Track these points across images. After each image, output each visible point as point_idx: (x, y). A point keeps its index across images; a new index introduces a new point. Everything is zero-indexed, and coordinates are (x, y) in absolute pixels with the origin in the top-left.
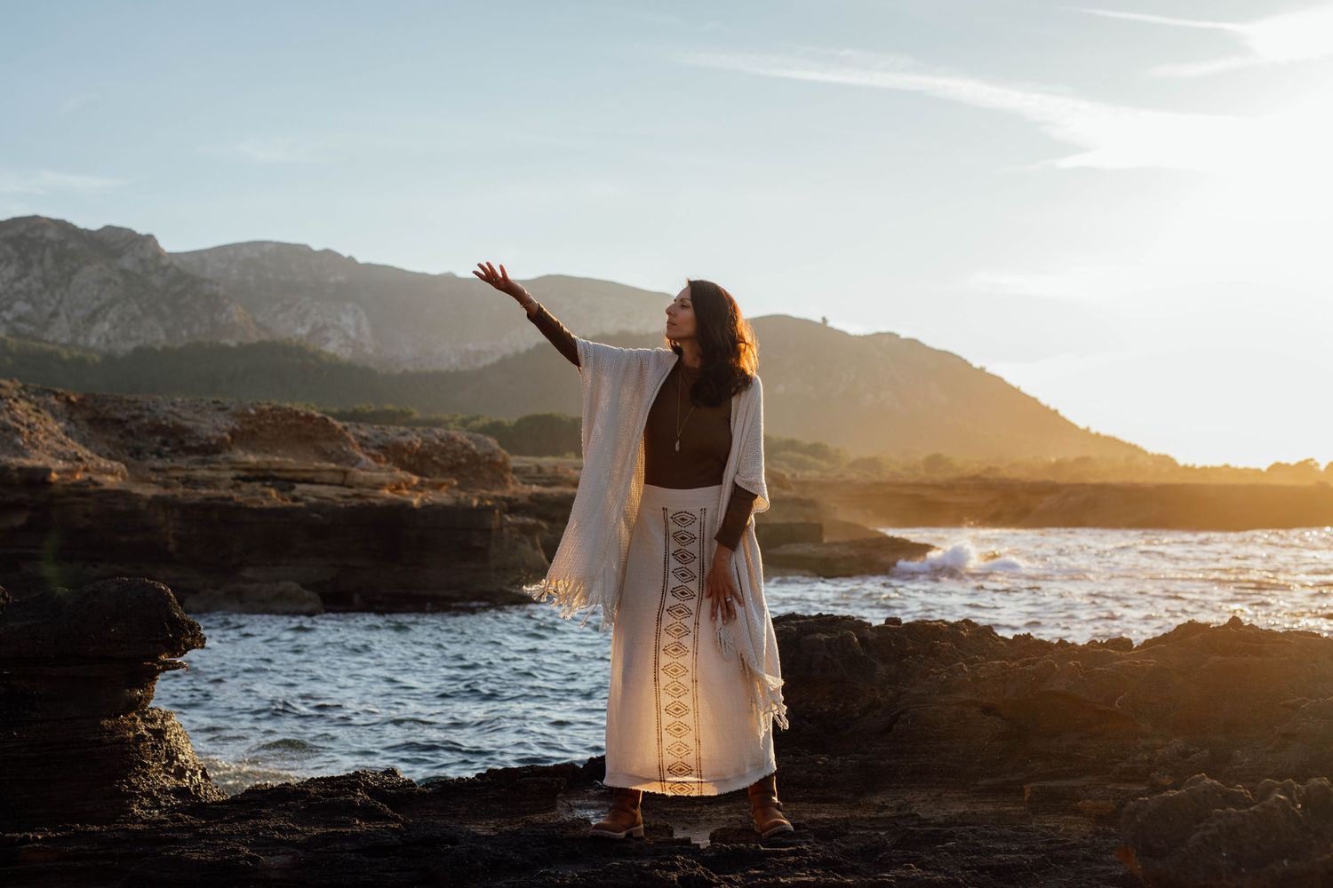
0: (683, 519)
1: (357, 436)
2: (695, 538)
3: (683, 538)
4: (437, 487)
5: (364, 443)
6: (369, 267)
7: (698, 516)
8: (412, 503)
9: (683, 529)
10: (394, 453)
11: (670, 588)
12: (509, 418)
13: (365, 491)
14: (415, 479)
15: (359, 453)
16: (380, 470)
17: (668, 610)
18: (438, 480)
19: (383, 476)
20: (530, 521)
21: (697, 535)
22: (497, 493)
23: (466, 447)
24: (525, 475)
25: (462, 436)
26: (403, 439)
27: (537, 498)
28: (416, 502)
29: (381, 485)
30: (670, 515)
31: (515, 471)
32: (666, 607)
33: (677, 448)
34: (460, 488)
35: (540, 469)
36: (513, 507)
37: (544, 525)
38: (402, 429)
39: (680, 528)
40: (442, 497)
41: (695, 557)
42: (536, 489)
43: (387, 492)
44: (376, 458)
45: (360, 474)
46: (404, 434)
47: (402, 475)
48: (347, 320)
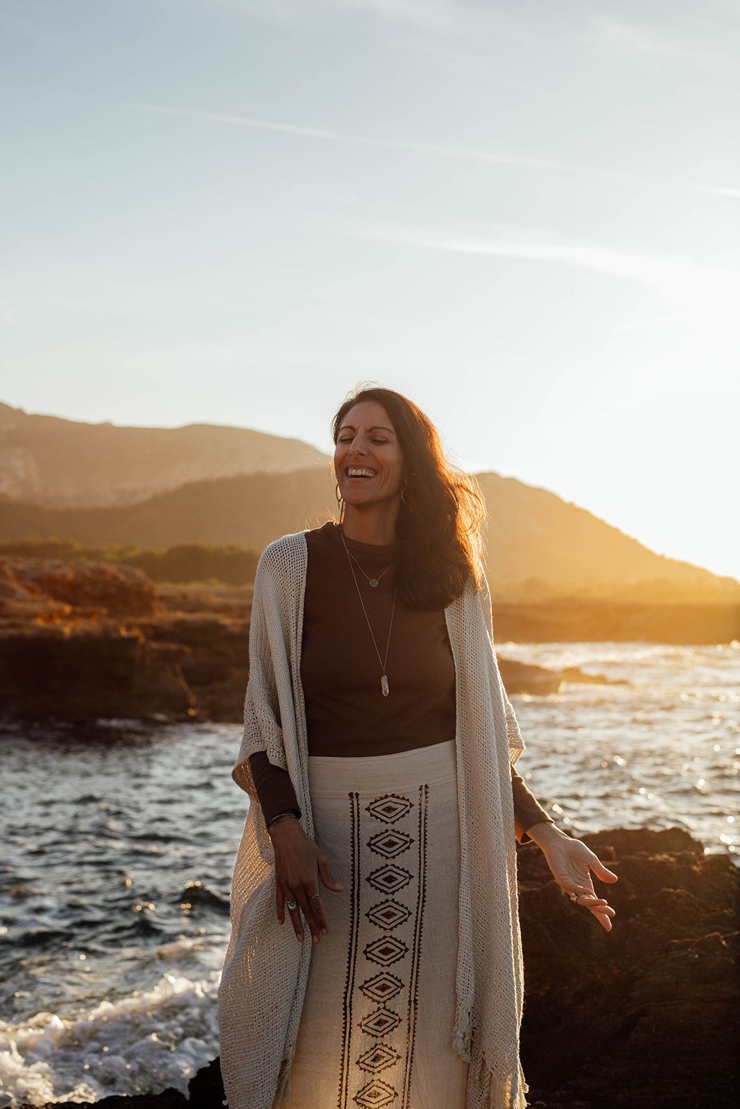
0: (389, 809)
1: (14, 570)
2: (412, 841)
3: (390, 844)
4: (88, 616)
5: (20, 575)
6: (37, 418)
7: (415, 802)
8: (61, 633)
9: (390, 826)
10: (49, 586)
11: (362, 947)
12: (160, 549)
13: (19, 621)
14: (67, 609)
15: (16, 586)
16: (33, 601)
17: (361, 988)
18: (89, 609)
19: (36, 607)
20: (173, 647)
21: (414, 835)
22: (144, 620)
23: (115, 578)
24: (171, 603)
25: (111, 569)
26: (58, 573)
27: (181, 625)
28: (67, 630)
29: (34, 616)
30: (364, 804)
31: (162, 598)
32: (359, 983)
33: (386, 689)
34: (111, 615)
35: (184, 597)
36: (157, 633)
37: (187, 650)
38: (57, 562)
39: (383, 827)
40: (91, 626)
41: (411, 877)
42: (180, 615)
43: (40, 623)
44: (31, 590)
45: (14, 605)
46: (58, 567)
47: (53, 605)
48: (17, 463)
